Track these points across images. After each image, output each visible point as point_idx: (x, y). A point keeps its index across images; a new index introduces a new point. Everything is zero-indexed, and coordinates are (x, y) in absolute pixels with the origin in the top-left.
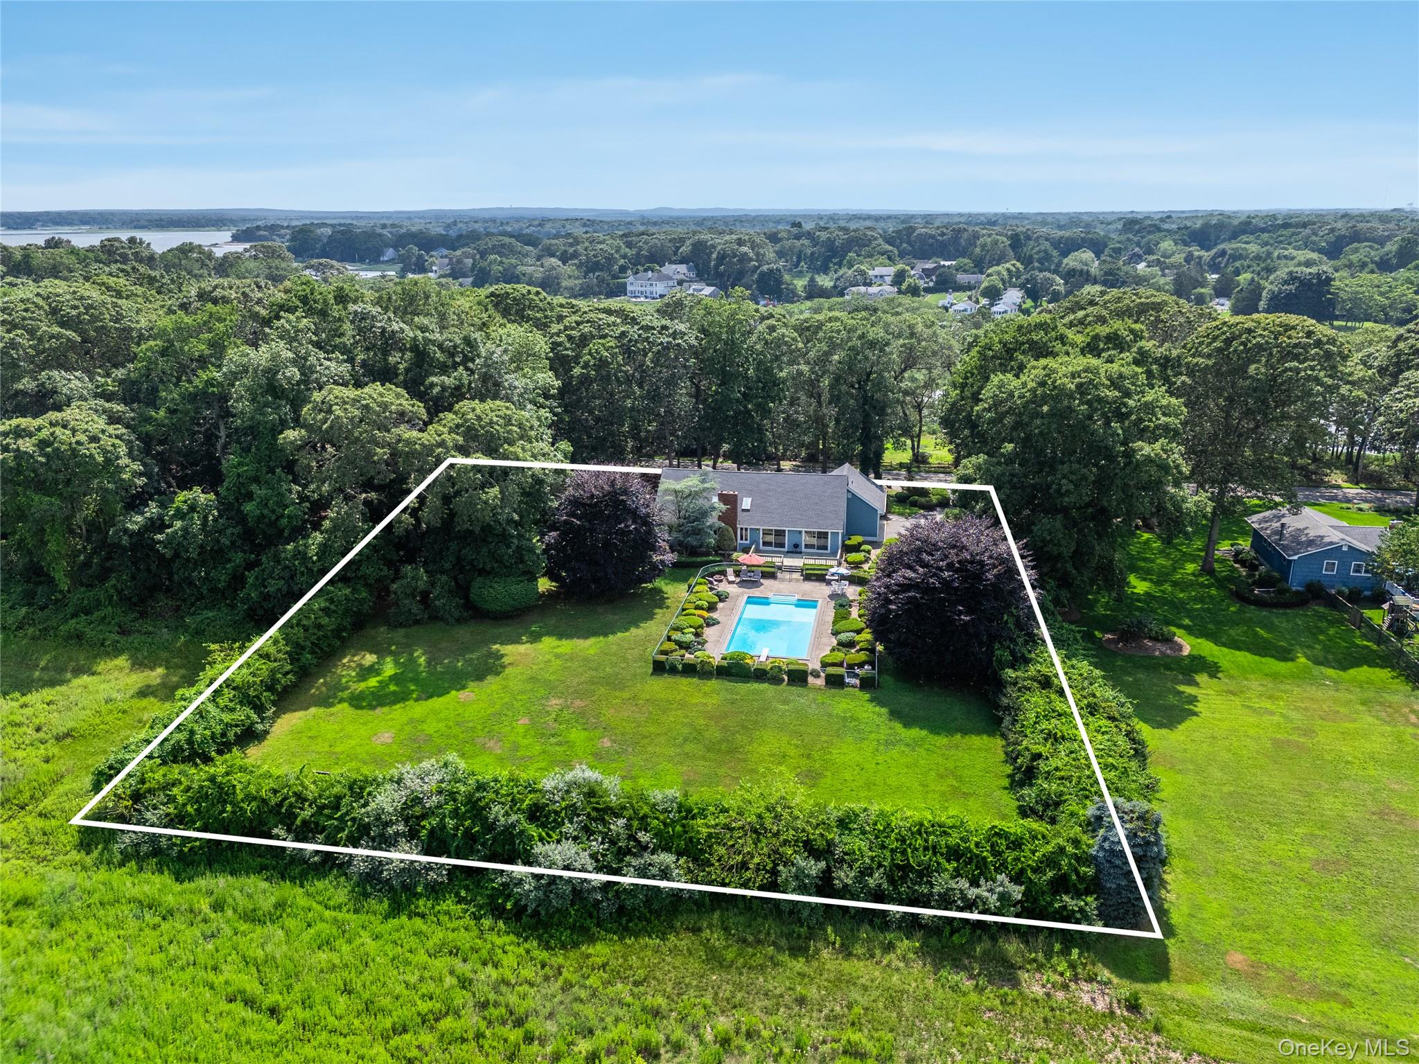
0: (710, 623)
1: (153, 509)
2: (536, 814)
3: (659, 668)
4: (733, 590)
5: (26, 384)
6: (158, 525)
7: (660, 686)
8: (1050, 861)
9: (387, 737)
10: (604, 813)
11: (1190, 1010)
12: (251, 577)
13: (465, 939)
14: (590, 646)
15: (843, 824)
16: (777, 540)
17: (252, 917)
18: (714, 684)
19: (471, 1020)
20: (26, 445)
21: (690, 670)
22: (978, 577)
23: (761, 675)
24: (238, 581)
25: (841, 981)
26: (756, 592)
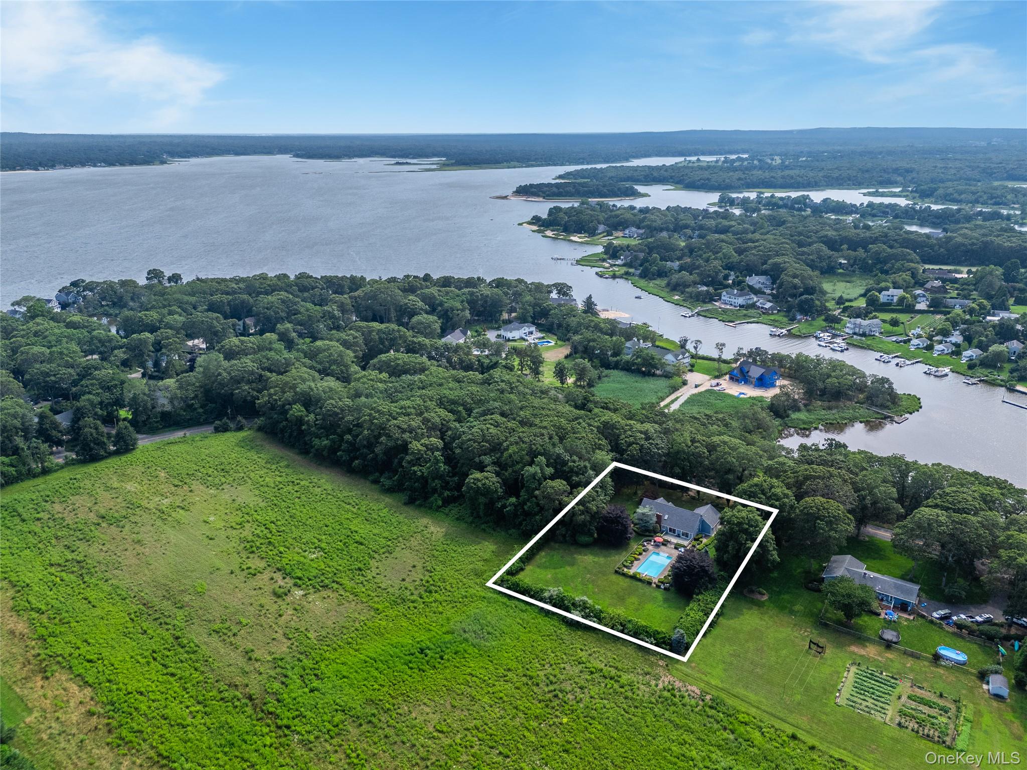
0: (638, 559)
1: (504, 501)
2: (573, 604)
3: (616, 572)
4: (650, 547)
5: (477, 460)
6: (504, 506)
7: (615, 578)
8: (664, 638)
9: (549, 576)
10: (586, 608)
11: (677, 669)
12: (524, 523)
13: (557, 624)
14: (602, 560)
15: (630, 621)
16: (672, 531)
17: (522, 611)
18: (628, 580)
19: (555, 638)
20: (480, 484)
21: (624, 575)
22: (693, 570)
23: (640, 580)
24: (520, 524)
25: (619, 649)
26: (656, 550)
